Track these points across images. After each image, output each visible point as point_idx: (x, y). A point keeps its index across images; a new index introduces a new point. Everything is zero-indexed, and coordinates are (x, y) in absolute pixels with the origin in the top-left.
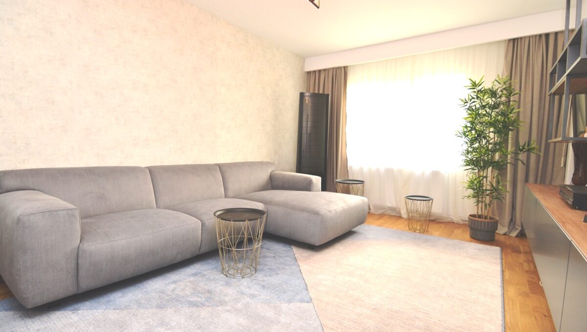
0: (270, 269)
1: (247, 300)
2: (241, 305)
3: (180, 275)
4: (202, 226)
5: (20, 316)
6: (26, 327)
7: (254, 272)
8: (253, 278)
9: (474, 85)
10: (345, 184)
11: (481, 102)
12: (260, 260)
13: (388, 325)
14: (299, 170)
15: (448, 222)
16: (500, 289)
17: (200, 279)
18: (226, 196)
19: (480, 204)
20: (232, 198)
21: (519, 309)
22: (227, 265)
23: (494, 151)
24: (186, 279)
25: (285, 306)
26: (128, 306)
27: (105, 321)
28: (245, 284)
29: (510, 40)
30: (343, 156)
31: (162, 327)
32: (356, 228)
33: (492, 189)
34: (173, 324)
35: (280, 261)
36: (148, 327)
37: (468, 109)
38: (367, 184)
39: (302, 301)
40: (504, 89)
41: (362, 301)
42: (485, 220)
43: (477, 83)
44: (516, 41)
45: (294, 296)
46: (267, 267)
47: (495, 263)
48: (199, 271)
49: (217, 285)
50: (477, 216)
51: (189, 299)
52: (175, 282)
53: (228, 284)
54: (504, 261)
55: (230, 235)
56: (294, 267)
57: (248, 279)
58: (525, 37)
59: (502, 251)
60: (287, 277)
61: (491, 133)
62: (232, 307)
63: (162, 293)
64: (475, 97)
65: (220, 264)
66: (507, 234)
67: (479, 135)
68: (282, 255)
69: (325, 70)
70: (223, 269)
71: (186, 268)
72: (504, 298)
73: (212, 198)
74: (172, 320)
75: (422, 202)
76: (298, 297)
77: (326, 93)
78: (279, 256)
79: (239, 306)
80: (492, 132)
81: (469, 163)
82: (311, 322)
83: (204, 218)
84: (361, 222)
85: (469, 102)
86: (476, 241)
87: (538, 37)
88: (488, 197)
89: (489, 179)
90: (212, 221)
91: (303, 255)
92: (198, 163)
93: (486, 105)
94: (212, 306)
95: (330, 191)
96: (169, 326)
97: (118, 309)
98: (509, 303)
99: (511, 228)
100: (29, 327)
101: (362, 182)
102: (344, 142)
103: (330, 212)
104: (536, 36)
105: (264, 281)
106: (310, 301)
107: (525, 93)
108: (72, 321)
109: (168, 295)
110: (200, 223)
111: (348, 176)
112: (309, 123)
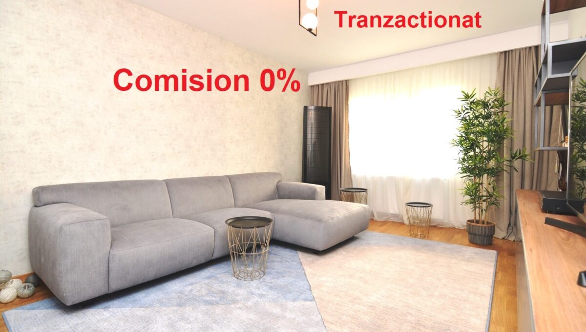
0: (277, 272)
1: (257, 299)
2: (251, 303)
3: (196, 278)
4: (215, 233)
5: (60, 314)
6: (66, 322)
7: (262, 275)
8: (261, 280)
9: (467, 97)
10: (348, 193)
11: (474, 113)
12: (268, 264)
13: (382, 319)
14: (305, 179)
15: (449, 228)
16: (491, 289)
17: (213, 281)
18: (236, 206)
19: (477, 210)
20: (242, 207)
21: (505, 306)
22: (238, 269)
23: (489, 159)
24: (202, 282)
25: (290, 304)
26: (152, 304)
27: (132, 317)
28: (255, 285)
29: (501, 53)
30: (347, 166)
31: (182, 322)
32: (359, 234)
33: (488, 195)
34: (192, 319)
35: (286, 265)
36: (170, 321)
37: (462, 119)
38: (370, 192)
39: (306, 300)
40: (495, 100)
41: (360, 299)
42: (483, 225)
43: (469, 95)
44: (508, 53)
45: (299, 296)
46: (275, 270)
47: (489, 265)
48: (212, 274)
49: (230, 286)
50: (475, 220)
51: (204, 298)
52: (191, 284)
53: (239, 286)
54: (498, 263)
55: (240, 241)
56: (299, 271)
57: (257, 281)
58: (516, 50)
59: (498, 254)
60: (292, 279)
61: (484, 142)
62: (243, 305)
63: (181, 293)
64: (468, 108)
65: (231, 268)
66: (506, 238)
67: (472, 145)
68: (288, 260)
69: (327, 84)
70: (234, 273)
71: (200, 272)
72: (493, 296)
73: (223, 208)
74: (190, 316)
75: (423, 208)
76: (303, 296)
77: (329, 106)
78: (286, 261)
79: (250, 304)
80: (486, 141)
81: (466, 170)
82: (313, 317)
83: (217, 226)
84: (363, 228)
85: (463, 114)
86: (474, 245)
87: (528, 49)
88: (484, 203)
89: (485, 185)
90: (223, 228)
91: (308, 259)
92: (210, 175)
93: (479, 115)
94: (225, 304)
95: (335, 200)
96: (188, 321)
97: (143, 307)
98: (497, 301)
99: (509, 233)
100: (69, 322)
101: (365, 190)
102: (347, 152)
103: (332, 219)
104: (526, 48)
105: (271, 283)
106: (313, 299)
107: (518, 103)
108: (104, 317)
109: (186, 295)
110: (213, 231)
111: (352, 185)
112: (313, 135)
